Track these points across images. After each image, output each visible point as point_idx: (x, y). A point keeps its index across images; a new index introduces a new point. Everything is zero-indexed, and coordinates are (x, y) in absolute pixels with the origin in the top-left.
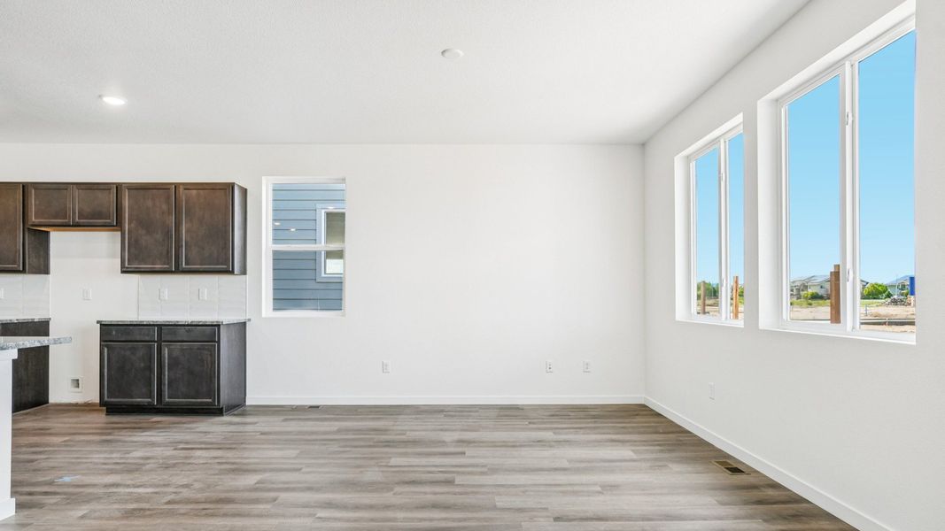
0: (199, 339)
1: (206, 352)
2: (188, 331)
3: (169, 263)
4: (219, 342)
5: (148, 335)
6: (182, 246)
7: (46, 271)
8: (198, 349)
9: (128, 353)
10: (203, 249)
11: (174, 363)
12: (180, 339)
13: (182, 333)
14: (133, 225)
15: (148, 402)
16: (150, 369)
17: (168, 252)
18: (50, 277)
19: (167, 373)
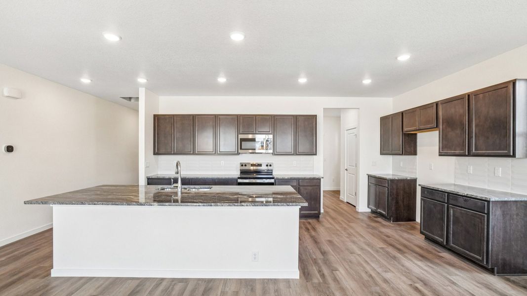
0: (473, 209)
1: (478, 220)
2: (465, 200)
3: (463, 149)
4: (488, 214)
5: (442, 198)
6: (472, 137)
7: (415, 153)
8: (472, 215)
9: (432, 206)
10: (488, 138)
11: (456, 221)
12: (459, 205)
13: (461, 201)
14: (444, 126)
15: (441, 241)
16: (442, 219)
17: (464, 142)
18: (417, 156)
19: (452, 226)
